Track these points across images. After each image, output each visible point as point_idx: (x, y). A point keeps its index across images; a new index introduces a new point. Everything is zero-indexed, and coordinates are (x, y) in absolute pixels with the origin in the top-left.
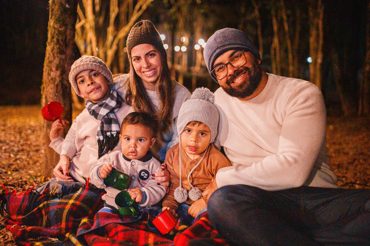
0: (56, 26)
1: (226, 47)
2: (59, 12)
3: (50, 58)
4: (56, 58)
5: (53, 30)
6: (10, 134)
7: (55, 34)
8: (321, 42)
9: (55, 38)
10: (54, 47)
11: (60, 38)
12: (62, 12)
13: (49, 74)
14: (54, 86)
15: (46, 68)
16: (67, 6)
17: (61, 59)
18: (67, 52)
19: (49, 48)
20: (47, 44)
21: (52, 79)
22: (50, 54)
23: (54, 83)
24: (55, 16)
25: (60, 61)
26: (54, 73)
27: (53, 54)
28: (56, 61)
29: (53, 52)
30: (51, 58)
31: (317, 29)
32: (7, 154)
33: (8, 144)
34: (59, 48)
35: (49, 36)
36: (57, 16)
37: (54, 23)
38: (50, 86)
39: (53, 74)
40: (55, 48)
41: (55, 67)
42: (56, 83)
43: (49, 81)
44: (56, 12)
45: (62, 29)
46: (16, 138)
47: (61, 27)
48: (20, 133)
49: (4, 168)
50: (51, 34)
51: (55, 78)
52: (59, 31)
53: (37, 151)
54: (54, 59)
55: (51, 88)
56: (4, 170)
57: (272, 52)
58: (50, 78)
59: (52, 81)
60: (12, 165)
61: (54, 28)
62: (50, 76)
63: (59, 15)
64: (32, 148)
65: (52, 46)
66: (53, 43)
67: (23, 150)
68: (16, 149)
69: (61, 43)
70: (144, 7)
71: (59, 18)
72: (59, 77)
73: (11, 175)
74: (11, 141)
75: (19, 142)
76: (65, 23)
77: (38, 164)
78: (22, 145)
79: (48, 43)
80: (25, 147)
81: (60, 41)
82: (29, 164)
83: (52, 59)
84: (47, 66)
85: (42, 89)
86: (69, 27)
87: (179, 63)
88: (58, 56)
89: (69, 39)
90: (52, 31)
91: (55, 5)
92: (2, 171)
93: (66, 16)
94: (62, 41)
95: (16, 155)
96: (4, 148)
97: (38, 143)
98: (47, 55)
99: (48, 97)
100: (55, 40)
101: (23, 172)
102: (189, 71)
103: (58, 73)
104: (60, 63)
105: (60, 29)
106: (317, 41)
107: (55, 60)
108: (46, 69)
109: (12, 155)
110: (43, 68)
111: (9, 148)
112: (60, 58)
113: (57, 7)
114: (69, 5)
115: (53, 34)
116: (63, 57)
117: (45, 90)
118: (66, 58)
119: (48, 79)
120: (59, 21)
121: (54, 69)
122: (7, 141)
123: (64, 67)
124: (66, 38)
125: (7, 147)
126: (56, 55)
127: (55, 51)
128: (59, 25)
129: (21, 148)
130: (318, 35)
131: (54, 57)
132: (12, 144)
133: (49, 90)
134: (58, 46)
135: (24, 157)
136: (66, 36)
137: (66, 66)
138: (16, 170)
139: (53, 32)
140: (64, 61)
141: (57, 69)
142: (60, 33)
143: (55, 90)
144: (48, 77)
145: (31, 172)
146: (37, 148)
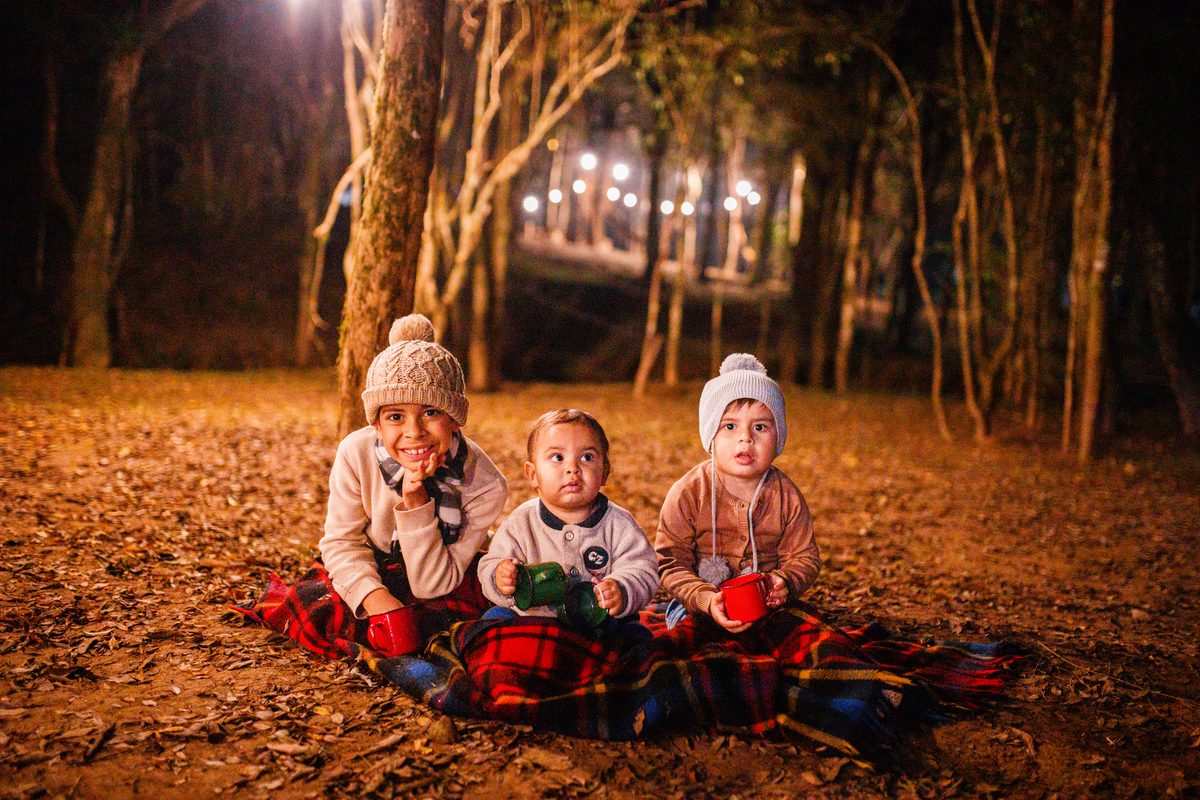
0: (385, 183)
2: (396, 150)
3: (367, 258)
4: (382, 260)
6: (209, 448)
7: (382, 203)
9: (383, 211)
10: (377, 234)
11: (394, 213)
12: (401, 149)
13: (362, 298)
14: (373, 327)
16: (415, 135)
17: (393, 263)
21: (369, 310)
22: (366, 250)
23: (373, 319)
24: (386, 158)
25: (390, 268)
26: (376, 296)
27: (376, 250)
28: (382, 268)
29: (376, 245)
32: (218, 499)
33: (211, 474)
34: (390, 235)
36: (391, 158)
37: (381, 174)
38: (363, 326)
39: (371, 298)
40: (381, 234)
41: (377, 281)
42: (378, 320)
43: (362, 315)
44: (389, 151)
45: (400, 190)
46: (226, 458)
47: (397, 185)
51: (376, 309)
52: (392, 194)
53: (291, 494)
54: (378, 261)
55: (366, 333)
56: (229, 534)
57: (957, 233)
58: (364, 307)
59: (368, 316)
60: (242, 522)
61: (383, 188)
62: (365, 302)
63: (395, 157)
64: (277, 485)
65: (374, 230)
66: (375, 223)
67: (254, 490)
68: (236, 487)
69: (396, 224)
70: (576, 94)
71: (394, 162)
72: (387, 305)
73: (250, 544)
74: (218, 467)
75: (239, 470)
76: (408, 176)
77: (303, 525)
78: (248, 478)
80: (257, 483)
81: (394, 220)
82: (281, 522)
83: (373, 261)
85: (342, 334)
86: (417, 184)
87: (673, 256)
88: (386, 256)
89: (415, 215)
90: (375, 193)
91: (387, 132)
92: (223, 534)
93: (410, 159)
94: (398, 218)
96: (204, 483)
97: (288, 475)
99: (357, 355)
100: (381, 215)
101: (273, 540)
102: (703, 279)
103: (385, 296)
104: (390, 273)
105: (395, 191)
107: (379, 265)
108: (356, 284)
109: (232, 502)
111: (218, 483)
112: (392, 261)
113: (390, 137)
114: (419, 132)
115: (378, 203)
116: (399, 257)
118: (404, 259)
119: (360, 309)
120: (393, 171)
121: (374, 286)
122: (209, 467)
123: (399, 282)
124: (408, 210)
125: (213, 481)
126: (381, 253)
127: (381, 242)
128: (392, 181)
129: (247, 485)
131: (378, 257)
132: (222, 474)
133: (360, 336)
134: (388, 231)
135: (264, 507)
136: (408, 206)
137: (404, 279)
138: (257, 535)
139: (377, 197)
140: (399, 268)
141: (382, 286)
142: (394, 198)
143: (375, 337)
144: (360, 304)
146: (290, 487)
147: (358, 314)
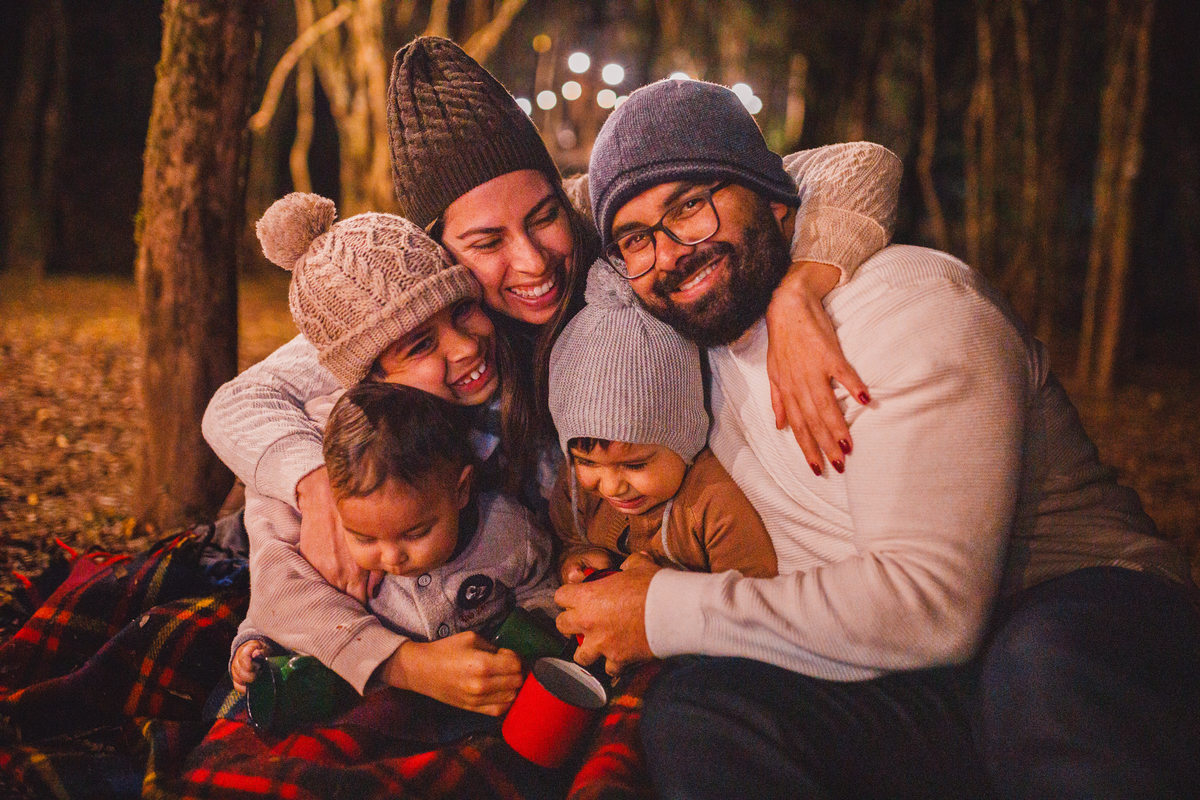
0: (187, 10)
1: (651, 173)
3: (166, 119)
4: (186, 122)
5: (179, 24)
6: (74, 370)
7: (184, 39)
8: (1140, 102)
9: (185, 51)
10: (178, 83)
11: (201, 53)
13: (160, 176)
14: (177, 214)
15: (151, 154)
17: (201, 127)
18: (225, 101)
19: (163, 86)
20: (159, 73)
21: (170, 192)
23: (176, 205)
25: (198, 132)
26: (179, 172)
27: (176, 107)
28: (185, 131)
29: (177, 99)
30: (170, 121)
31: (1131, 58)
32: (48, 436)
33: (58, 403)
34: (195, 87)
35: (167, 45)
38: (163, 215)
39: (173, 176)
40: (184, 83)
41: (181, 148)
42: (184, 206)
43: (162, 200)
45: (208, 21)
47: (204, 13)
48: (107, 367)
49: (19, 483)
50: (172, 36)
51: (180, 190)
52: (196, 26)
54: (179, 122)
55: (167, 224)
56: (17, 491)
58: (163, 187)
59: (169, 201)
60: (49, 473)
62: (164, 180)
65: (174, 77)
66: (175, 69)
67: (101, 426)
69: (204, 71)
72: (194, 185)
73: (36, 508)
74: (72, 393)
75: (97, 397)
78: (103, 409)
79: (163, 69)
80: (110, 416)
81: (200, 63)
82: (106, 473)
83: (173, 123)
84: (156, 147)
85: (138, 227)
86: (234, 15)
88: (190, 115)
89: (232, 59)
90: (173, 27)
92: (10, 492)
94: (207, 61)
95: (72, 441)
96: (42, 415)
98: (157, 110)
99: (156, 252)
100: (183, 57)
103: (191, 172)
104: (197, 140)
105: (202, 21)
106: (1127, 100)
107: (182, 129)
109: (62, 441)
110: (143, 152)
111: (61, 415)
112: (200, 123)
115: (179, 40)
116: (211, 118)
117: (148, 228)
118: (219, 120)
119: (158, 190)
121: (176, 158)
122: (60, 393)
123: (213, 153)
124: (220, 56)
125: (55, 411)
126: (184, 110)
127: (184, 95)
128: (196, 8)
129: (96, 416)
130: (1131, 82)
131: (180, 118)
133: (158, 228)
134: (192, 80)
135: (99, 449)
138: (58, 492)
139: (177, 30)
140: (211, 133)
141: (187, 159)
142: (200, 33)
143: (179, 228)
144: (158, 184)
145: (106, 501)
147: (156, 198)
